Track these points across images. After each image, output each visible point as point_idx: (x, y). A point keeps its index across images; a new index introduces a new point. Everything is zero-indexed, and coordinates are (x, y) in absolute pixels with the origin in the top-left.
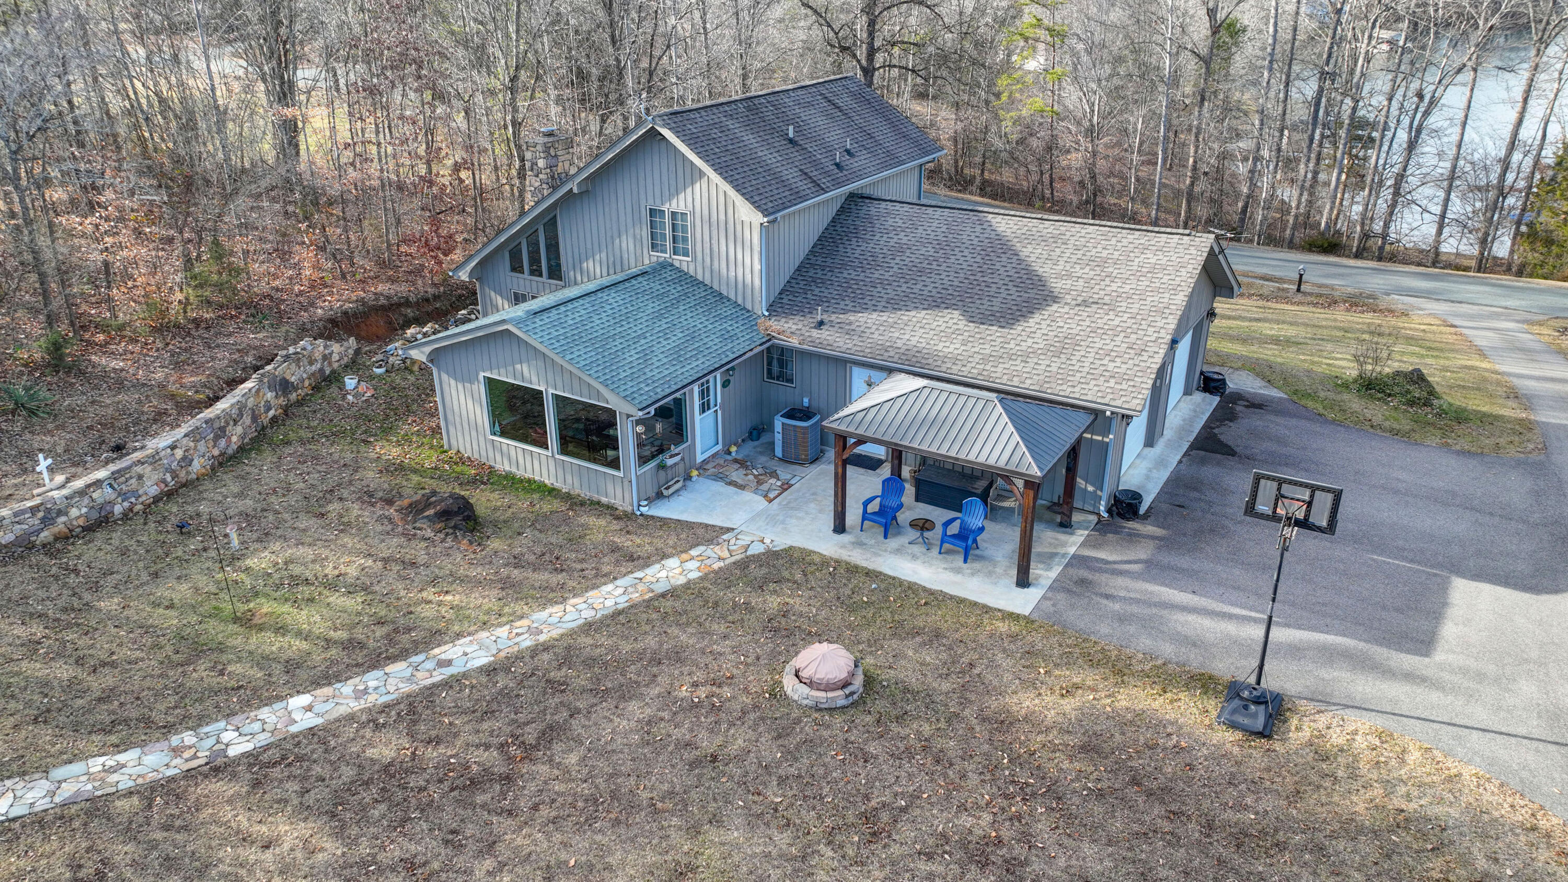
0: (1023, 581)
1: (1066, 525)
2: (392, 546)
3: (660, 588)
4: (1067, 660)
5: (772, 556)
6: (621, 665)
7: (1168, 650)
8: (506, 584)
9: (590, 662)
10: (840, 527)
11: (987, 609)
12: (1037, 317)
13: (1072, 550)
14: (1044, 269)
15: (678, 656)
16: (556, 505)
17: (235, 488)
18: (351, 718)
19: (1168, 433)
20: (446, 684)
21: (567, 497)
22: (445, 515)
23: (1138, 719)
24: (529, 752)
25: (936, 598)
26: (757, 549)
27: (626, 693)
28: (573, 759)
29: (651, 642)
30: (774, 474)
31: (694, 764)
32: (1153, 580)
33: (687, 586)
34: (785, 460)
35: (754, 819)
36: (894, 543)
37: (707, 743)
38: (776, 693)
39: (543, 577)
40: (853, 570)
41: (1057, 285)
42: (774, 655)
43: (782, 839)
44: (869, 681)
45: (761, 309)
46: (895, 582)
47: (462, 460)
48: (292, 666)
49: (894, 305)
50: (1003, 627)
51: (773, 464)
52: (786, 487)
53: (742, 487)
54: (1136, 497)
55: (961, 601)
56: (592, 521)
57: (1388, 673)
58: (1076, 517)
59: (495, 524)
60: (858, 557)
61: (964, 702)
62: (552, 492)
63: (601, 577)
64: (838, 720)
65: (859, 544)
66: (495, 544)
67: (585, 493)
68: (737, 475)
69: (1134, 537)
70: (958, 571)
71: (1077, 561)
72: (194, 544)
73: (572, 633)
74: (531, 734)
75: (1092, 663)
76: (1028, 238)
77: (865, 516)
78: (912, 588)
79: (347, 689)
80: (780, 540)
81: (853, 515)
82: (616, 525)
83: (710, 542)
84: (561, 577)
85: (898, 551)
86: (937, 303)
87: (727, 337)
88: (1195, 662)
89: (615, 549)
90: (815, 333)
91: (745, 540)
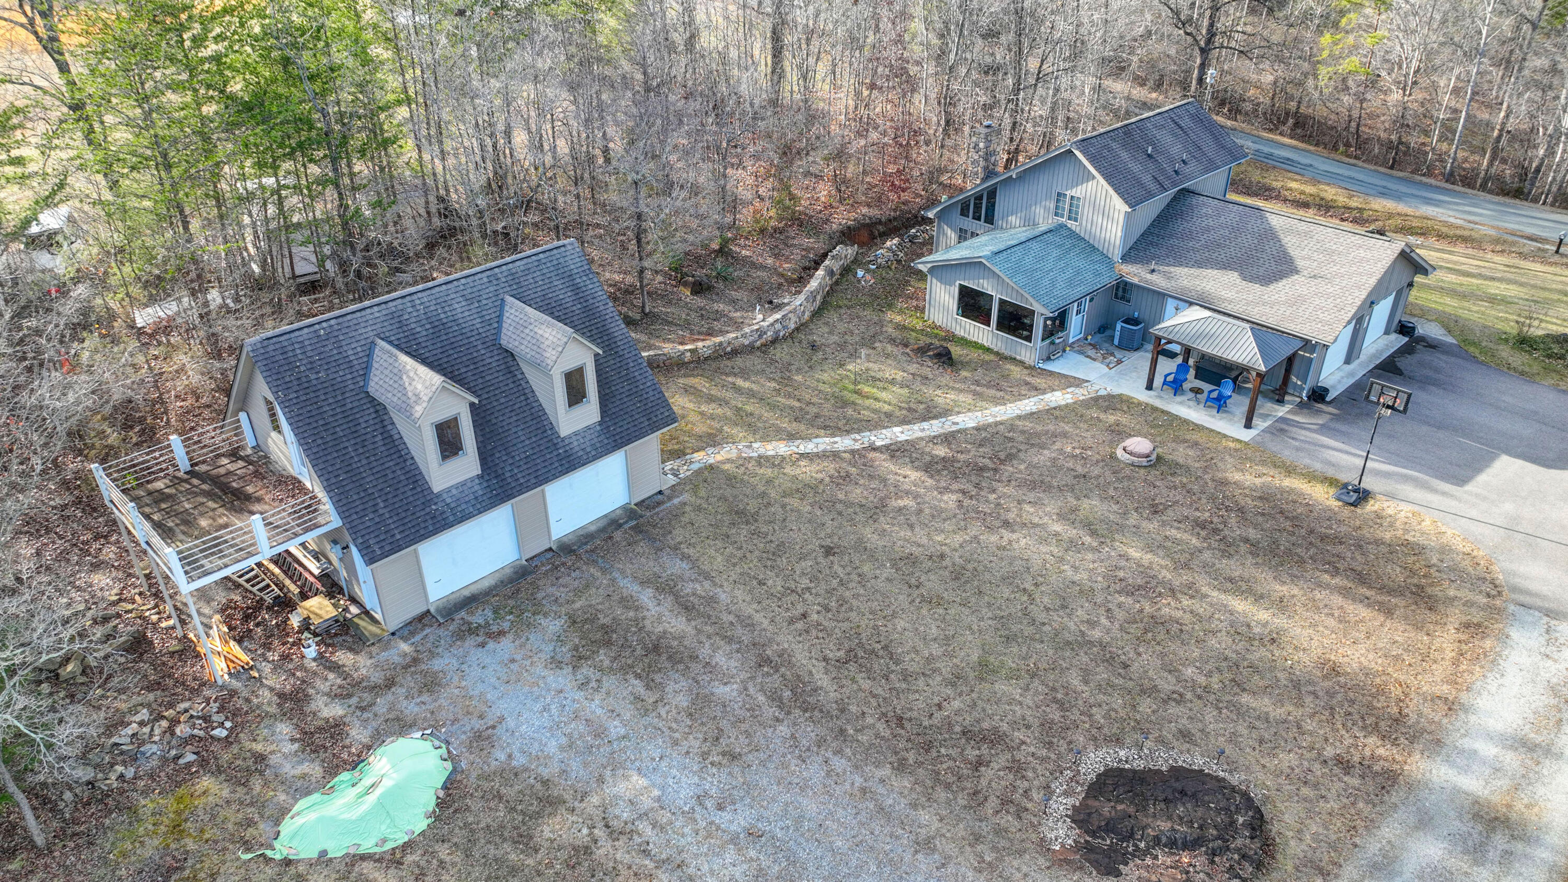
0: (1248, 425)
1: (1281, 401)
2: (913, 368)
3: (1053, 405)
4: (1263, 463)
5: (1110, 397)
6: (1038, 435)
7: (1318, 466)
8: (975, 393)
9: (1023, 432)
10: (1149, 387)
11: (1225, 436)
12: (1284, 281)
13: (1280, 414)
14: (1293, 252)
15: (1065, 435)
16: (992, 357)
17: (826, 329)
18: (922, 439)
19: (1363, 357)
20: (958, 431)
21: (997, 354)
22: (939, 356)
23: (1291, 491)
24: (1002, 462)
25: (1198, 428)
26: (1102, 393)
27: (1043, 447)
28: (1022, 467)
29: (1051, 427)
30: (1112, 354)
31: (1075, 477)
32: (1322, 434)
33: (1067, 405)
34: (1120, 347)
35: (1103, 499)
36: (1179, 398)
37: (1080, 470)
38: (1113, 457)
39: (992, 392)
40: (1155, 409)
41: (1300, 263)
42: (1111, 442)
43: (1115, 507)
44: (1159, 458)
45: (1118, 258)
46: (1177, 417)
47: (936, 327)
48: (889, 415)
49: (1200, 264)
50: (1232, 445)
51: (1111, 348)
52: (1119, 362)
53: (1094, 360)
54: (1326, 390)
55: (1212, 431)
56: (1012, 367)
57: (1435, 491)
58: (1287, 398)
59: (962, 363)
60: (1158, 403)
61: (1205, 471)
62: (988, 350)
63: (1021, 397)
64: (1142, 471)
65: (1161, 397)
66: (964, 373)
67: (1007, 353)
68: (1091, 352)
69: (1320, 411)
70: (1213, 417)
71: (1282, 420)
72: (820, 355)
73: (1012, 419)
74: (1002, 455)
75: (1275, 466)
76: (1290, 231)
77: (1165, 383)
78: (1186, 422)
79: (916, 427)
80: (1116, 390)
81: (1158, 381)
82: (1026, 372)
83: (1077, 386)
84: (1001, 393)
85: (1181, 403)
86: (1225, 266)
87: (1097, 274)
88: (1331, 472)
89: (1027, 383)
90: (1149, 276)
91: (1096, 387)
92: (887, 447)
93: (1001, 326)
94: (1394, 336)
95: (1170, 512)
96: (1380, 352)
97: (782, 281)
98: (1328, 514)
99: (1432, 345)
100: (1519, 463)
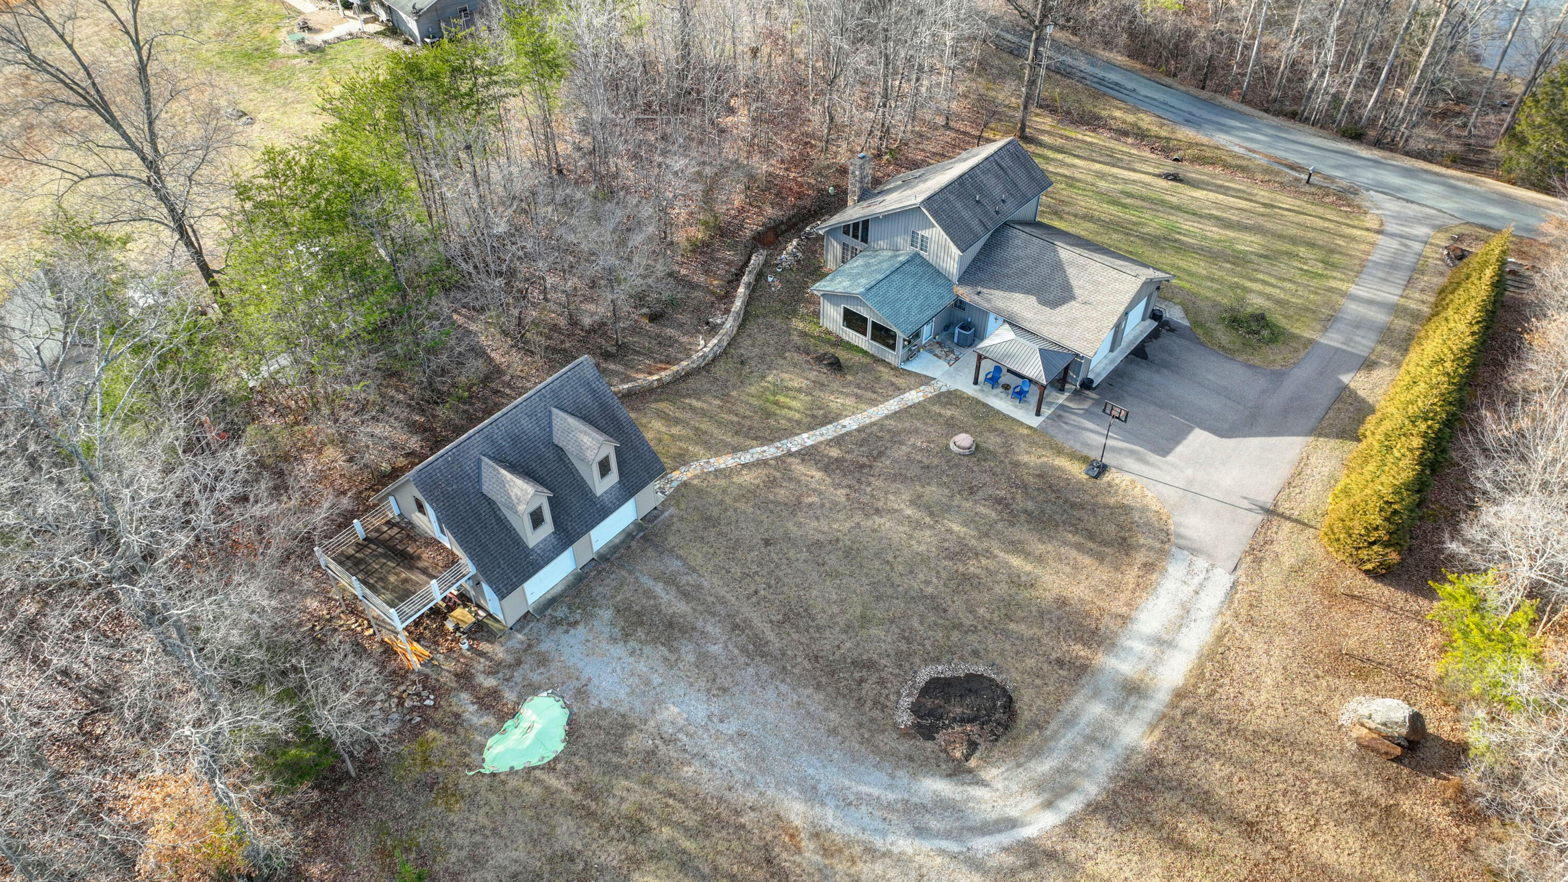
0: (1038, 413)
1: (1062, 390)
2: (813, 375)
3: (910, 403)
4: (1043, 447)
5: (950, 393)
6: (898, 433)
7: (1078, 447)
8: (858, 397)
9: (889, 431)
10: (976, 382)
11: (1022, 424)
12: (1065, 306)
13: (1060, 402)
14: (1074, 282)
15: (917, 431)
16: (869, 359)
17: (749, 342)
18: (822, 443)
19: (1123, 344)
20: (846, 434)
21: (872, 356)
22: (831, 364)
23: (1058, 469)
24: (875, 459)
25: (1006, 417)
26: (944, 389)
27: (901, 443)
28: (888, 462)
29: (907, 425)
30: (952, 352)
31: (923, 468)
32: (1085, 418)
33: (919, 403)
34: (958, 344)
35: (939, 485)
36: (995, 391)
37: (926, 462)
38: (947, 448)
39: (869, 394)
40: (978, 402)
41: (1077, 291)
42: (947, 435)
43: (946, 491)
44: (977, 447)
45: (955, 280)
46: (992, 409)
47: (830, 333)
48: (799, 423)
49: (1011, 289)
50: (1025, 432)
51: (952, 346)
52: (957, 359)
53: (939, 358)
54: (1092, 381)
55: (1014, 419)
56: (883, 369)
57: (1146, 462)
58: (1067, 386)
59: (847, 367)
60: (981, 397)
61: (1006, 457)
62: (865, 353)
63: (888, 397)
64: (966, 459)
65: (982, 391)
66: (849, 378)
67: (880, 356)
68: (938, 351)
69: (1087, 397)
70: (1016, 406)
71: (1062, 407)
72: (747, 369)
73: (882, 419)
74: (875, 453)
75: (1051, 448)
76: (1072, 263)
77: (986, 380)
78: (998, 412)
79: (817, 432)
80: (953, 387)
81: (981, 378)
82: (892, 373)
83: (927, 384)
84: (875, 396)
85: (996, 395)
86: (1028, 291)
87: (941, 297)
88: (1085, 452)
89: (893, 384)
90: (976, 297)
91: (940, 384)
92: (799, 452)
93: (874, 338)
94: (1149, 321)
95: (981, 493)
96: (1136, 338)
97: (713, 299)
98: (1080, 486)
99: (1172, 330)
100: (1205, 433)
